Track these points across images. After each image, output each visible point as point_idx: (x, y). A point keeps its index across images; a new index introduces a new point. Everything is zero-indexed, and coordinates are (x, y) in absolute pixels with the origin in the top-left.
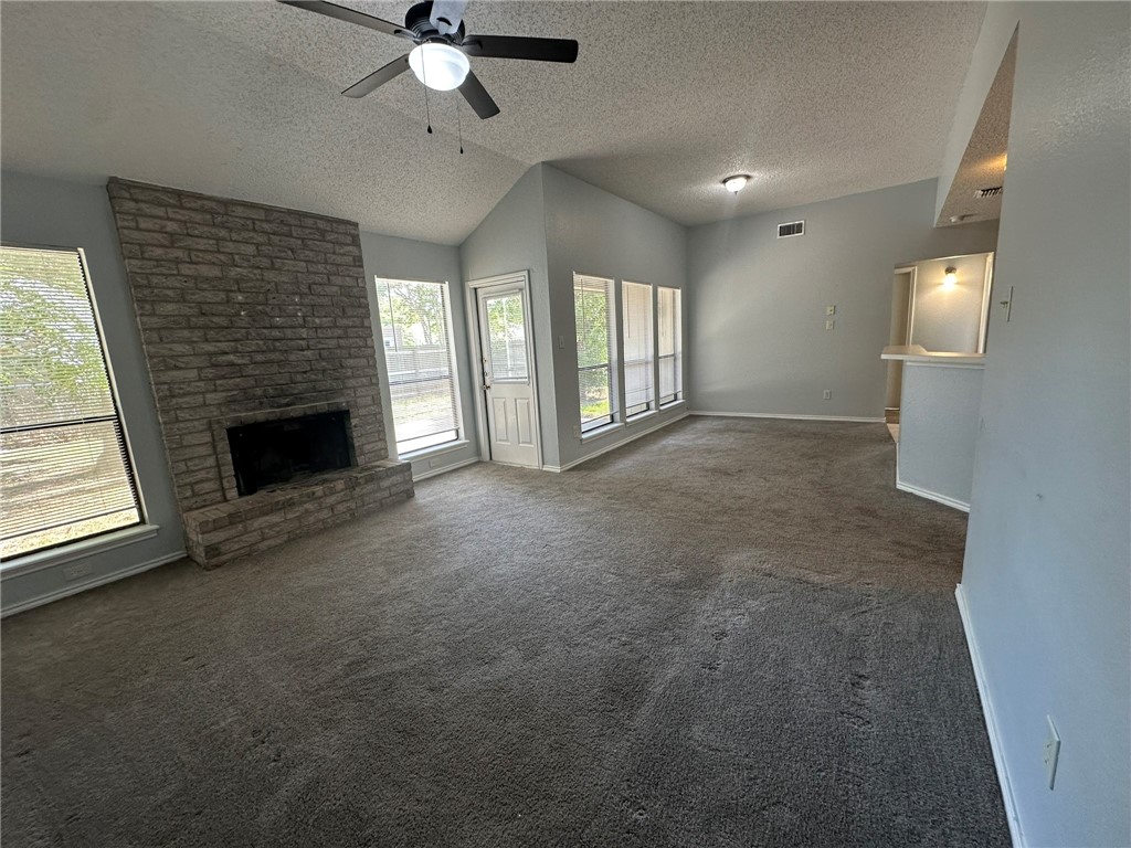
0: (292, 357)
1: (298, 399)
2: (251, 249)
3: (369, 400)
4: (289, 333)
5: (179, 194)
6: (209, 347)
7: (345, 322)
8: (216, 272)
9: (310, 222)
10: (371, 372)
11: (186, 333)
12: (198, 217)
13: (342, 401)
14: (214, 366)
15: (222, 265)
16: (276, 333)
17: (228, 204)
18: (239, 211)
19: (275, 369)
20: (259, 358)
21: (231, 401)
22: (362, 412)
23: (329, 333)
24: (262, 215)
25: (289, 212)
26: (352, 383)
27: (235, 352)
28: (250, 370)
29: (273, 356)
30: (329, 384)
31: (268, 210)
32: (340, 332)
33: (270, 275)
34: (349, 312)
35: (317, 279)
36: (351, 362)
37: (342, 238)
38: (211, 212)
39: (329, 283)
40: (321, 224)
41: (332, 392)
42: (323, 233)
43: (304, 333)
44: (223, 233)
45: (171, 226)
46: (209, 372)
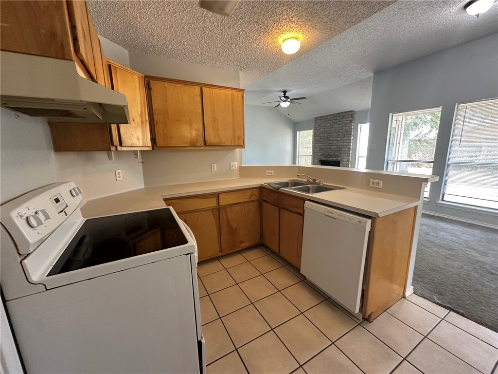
0: (332, 147)
1: (331, 157)
2: (329, 124)
3: (346, 160)
4: (332, 142)
5: (321, 117)
6: (320, 145)
7: (345, 139)
8: (324, 130)
9: (341, 115)
10: (348, 152)
11: (317, 142)
12: (323, 120)
13: (339, 159)
14: (320, 148)
15: (324, 129)
16: (330, 142)
17: (327, 116)
18: (329, 117)
19: (328, 149)
20: (327, 147)
21: (321, 155)
22: (344, 163)
23: (340, 142)
24: (332, 116)
25: (338, 114)
26: (343, 155)
27: (323, 146)
28: (325, 150)
29: (328, 147)
30: (338, 154)
31: (333, 115)
32: (342, 141)
33: (332, 129)
34: (346, 136)
35: (340, 128)
36: (344, 149)
37: (348, 116)
38: (325, 119)
39: (343, 129)
40: (343, 114)
41: (338, 156)
42: (343, 116)
43: (335, 142)
44: (326, 122)
45: (319, 123)
46: (319, 149)
